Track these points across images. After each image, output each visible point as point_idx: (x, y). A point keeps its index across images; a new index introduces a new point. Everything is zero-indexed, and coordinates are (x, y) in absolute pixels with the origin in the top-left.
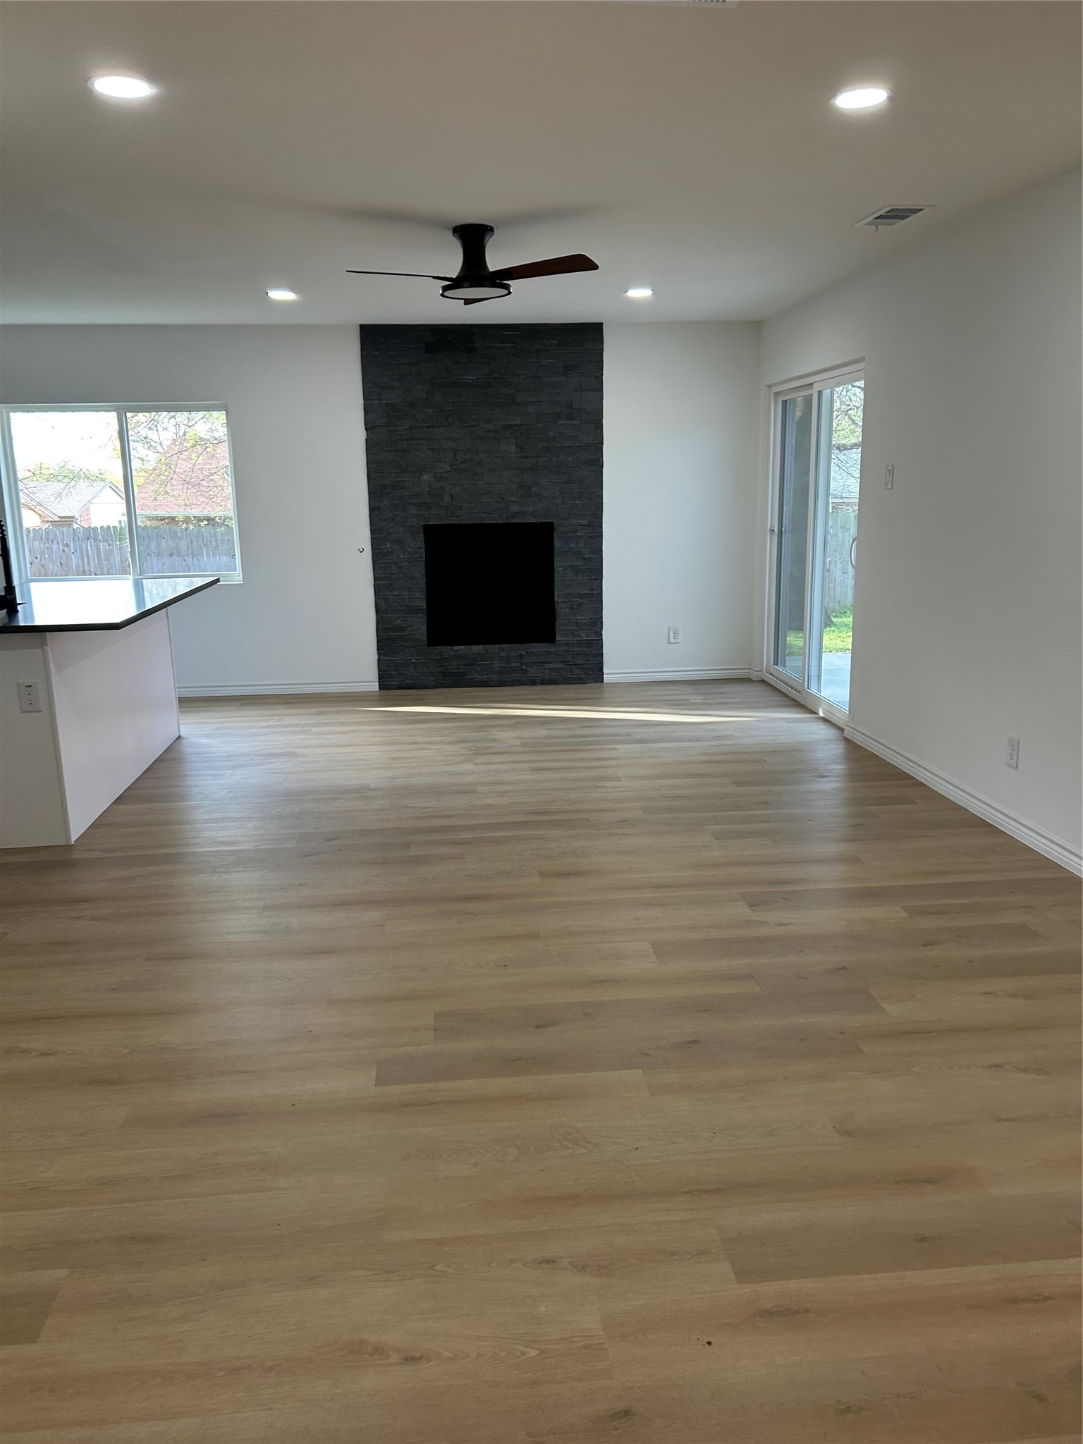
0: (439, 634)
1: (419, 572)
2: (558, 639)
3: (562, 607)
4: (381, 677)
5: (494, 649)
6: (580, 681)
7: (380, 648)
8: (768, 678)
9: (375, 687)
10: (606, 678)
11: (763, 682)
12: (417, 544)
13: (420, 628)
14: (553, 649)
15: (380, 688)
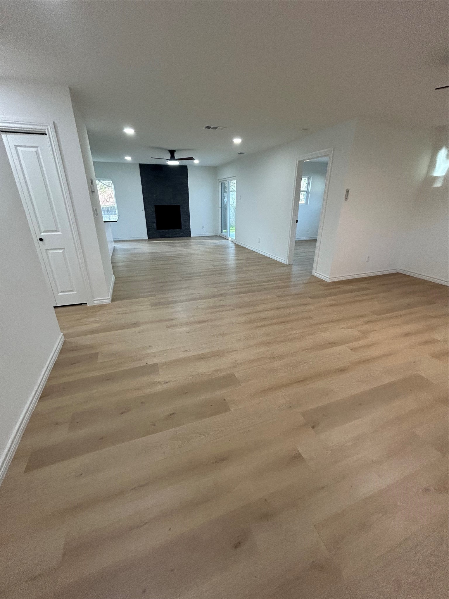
0: (159, 228)
1: (154, 215)
2: (182, 228)
3: (182, 222)
4: (148, 236)
5: (170, 230)
6: (186, 236)
7: (147, 231)
8: (220, 235)
9: (147, 238)
10: (192, 236)
11: (220, 236)
12: (153, 209)
13: (155, 226)
14: (181, 230)
15: (148, 238)
